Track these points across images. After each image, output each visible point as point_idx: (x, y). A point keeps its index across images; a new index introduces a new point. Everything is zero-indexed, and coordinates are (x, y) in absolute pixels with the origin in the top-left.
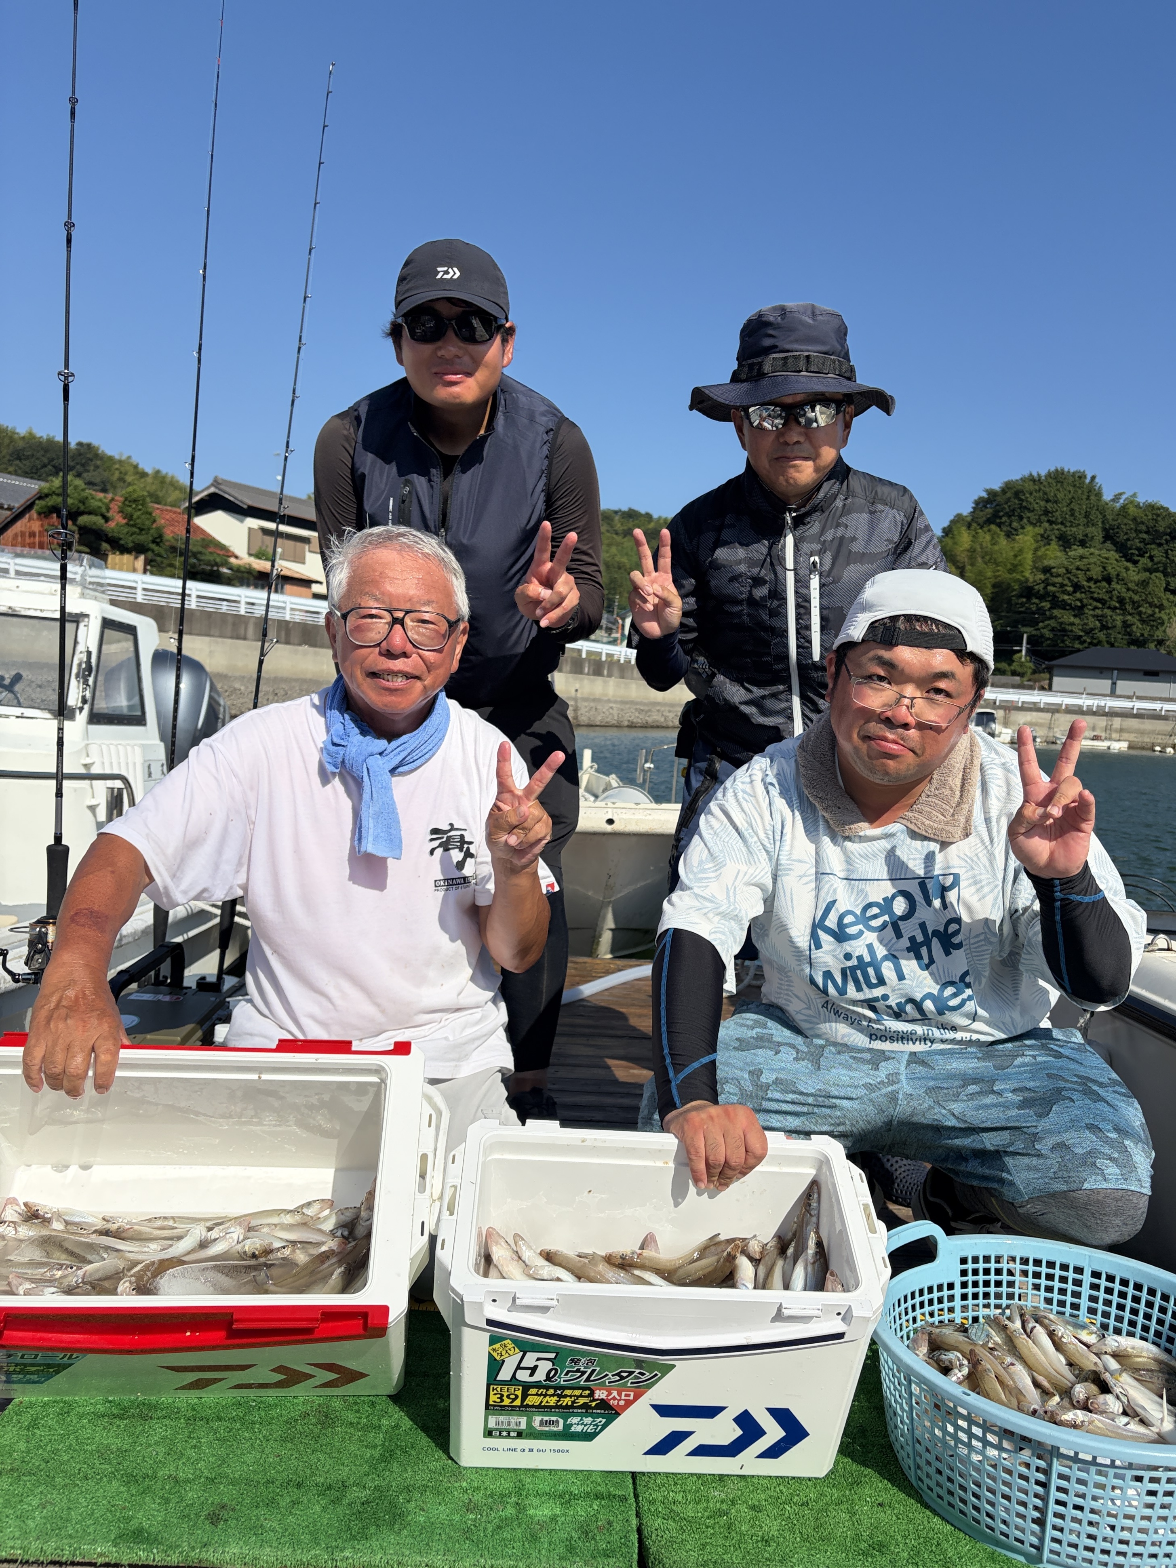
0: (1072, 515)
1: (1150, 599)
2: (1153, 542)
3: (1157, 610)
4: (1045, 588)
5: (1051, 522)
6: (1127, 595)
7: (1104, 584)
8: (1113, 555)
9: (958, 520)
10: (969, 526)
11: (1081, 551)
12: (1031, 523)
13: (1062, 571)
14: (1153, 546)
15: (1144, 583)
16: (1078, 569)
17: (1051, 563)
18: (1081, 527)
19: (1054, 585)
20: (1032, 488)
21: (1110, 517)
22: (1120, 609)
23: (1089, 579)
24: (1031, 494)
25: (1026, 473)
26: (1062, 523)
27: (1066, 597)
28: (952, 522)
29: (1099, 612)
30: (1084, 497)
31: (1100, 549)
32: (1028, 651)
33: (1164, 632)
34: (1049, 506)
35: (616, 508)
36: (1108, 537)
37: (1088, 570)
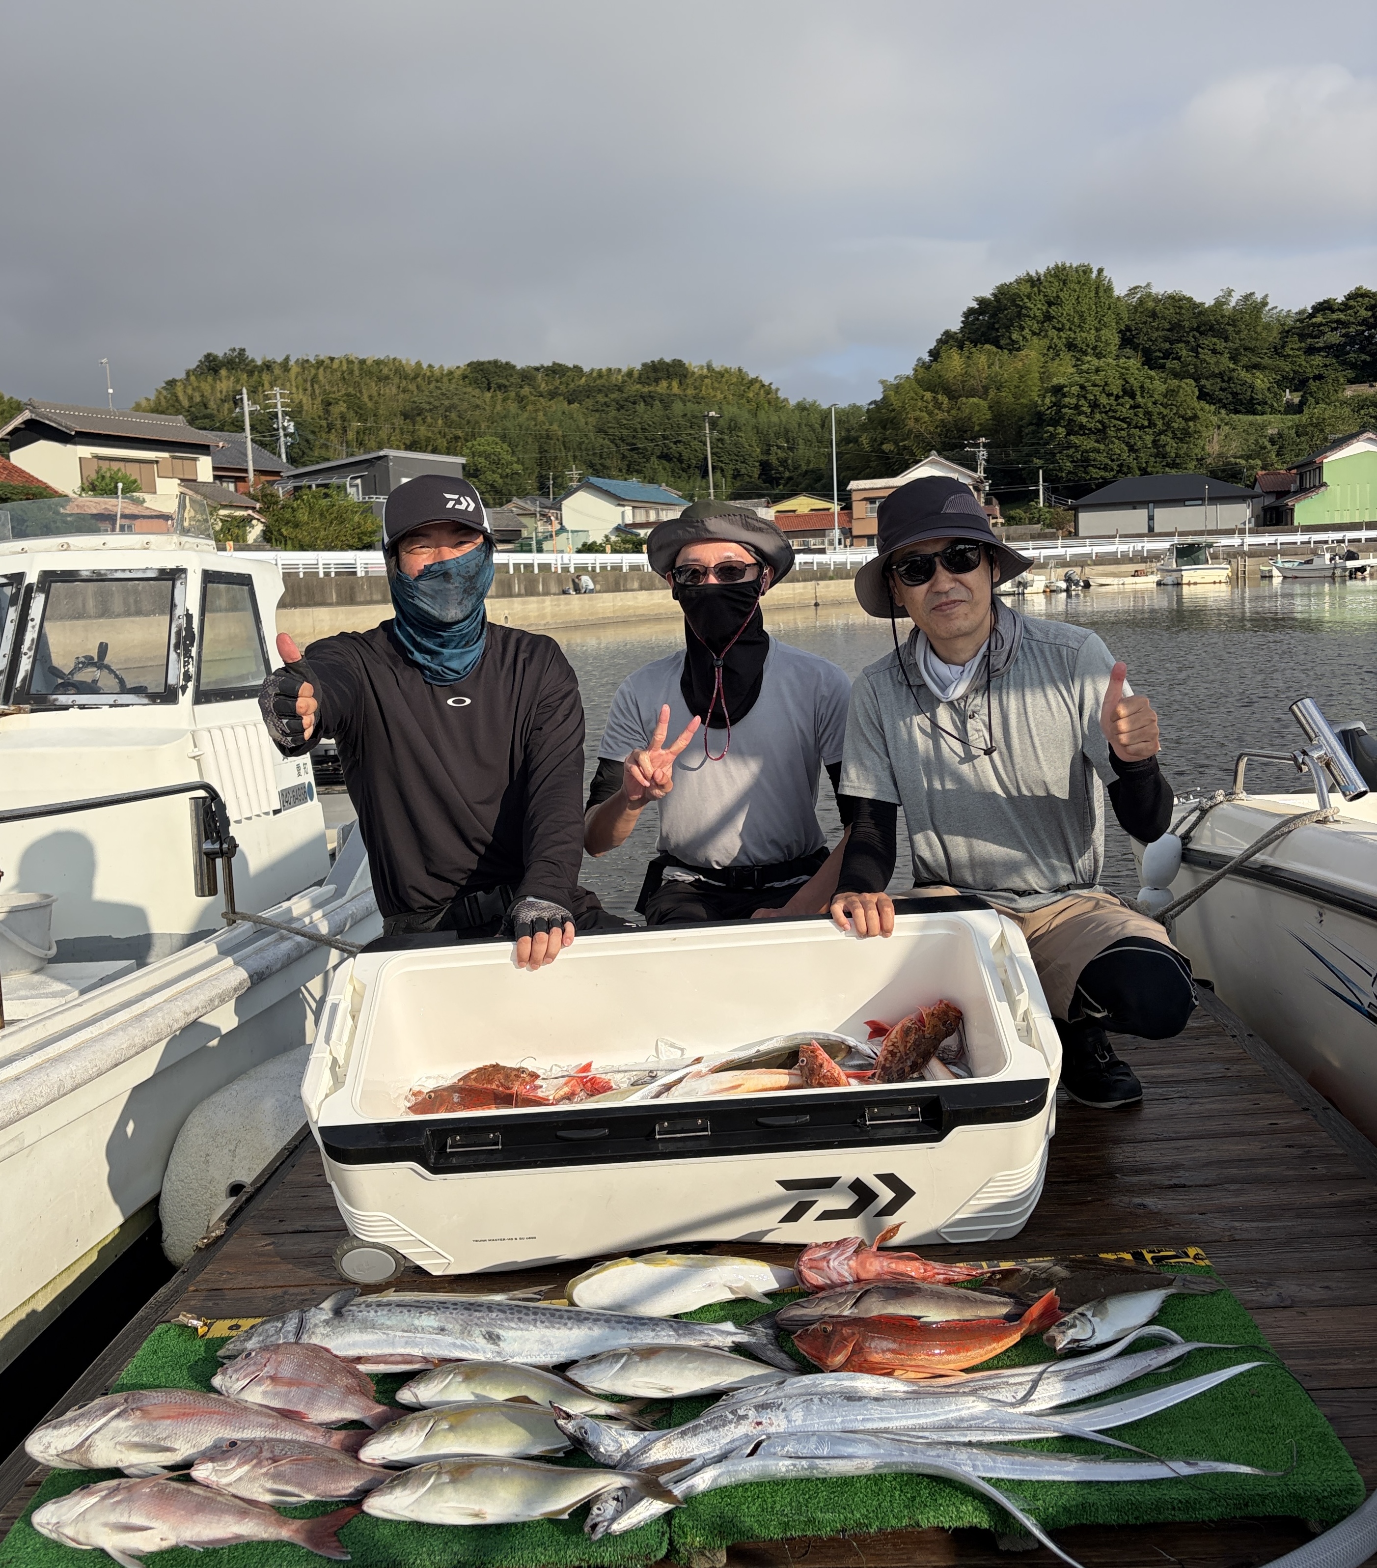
0: (1081, 317)
1: (1182, 412)
2: (1179, 341)
3: (1191, 424)
4: (1058, 412)
5: (1059, 330)
6: (1155, 410)
7: (1127, 398)
8: (1134, 363)
9: (947, 338)
10: (961, 347)
11: (1096, 362)
12: (1034, 333)
13: (1075, 389)
14: (1180, 345)
15: (1171, 393)
16: (1095, 385)
17: (1062, 381)
18: (1093, 331)
19: (1065, 406)
20: (1029, 290)
21: (1125, 315)
22: (1149, 427)
23: (1109, 395)
24: (1029, 297)
25: (1022, 274)
26: (1070, 329)
27: (1083, 419)
28: (940, 341)
29: (1123, 433)
30: (1093, 294)
31: (1118, 357)
32: (1044, 489)
33: (1203, 449)
34: (1053, 310)
35: (538, 365)
36: (1128, 339)
37: (1106, 384)
